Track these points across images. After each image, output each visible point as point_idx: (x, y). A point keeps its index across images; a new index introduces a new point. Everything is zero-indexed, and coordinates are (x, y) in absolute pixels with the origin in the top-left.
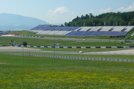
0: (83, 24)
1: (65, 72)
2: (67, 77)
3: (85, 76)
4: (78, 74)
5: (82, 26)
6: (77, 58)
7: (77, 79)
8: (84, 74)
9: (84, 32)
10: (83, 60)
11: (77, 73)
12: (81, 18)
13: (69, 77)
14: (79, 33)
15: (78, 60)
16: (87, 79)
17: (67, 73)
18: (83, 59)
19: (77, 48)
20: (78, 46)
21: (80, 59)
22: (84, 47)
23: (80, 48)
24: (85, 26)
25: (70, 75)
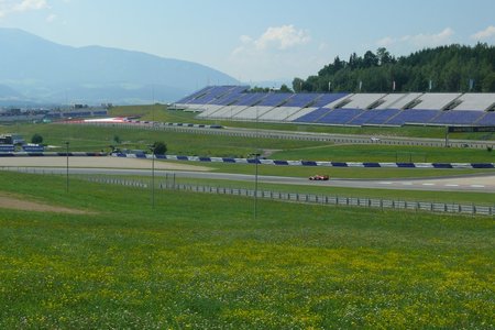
0: (356, 84)
1: (292, 247)
2: (299, 264)
3: (357, 262)
4: (335, 255)
5: (353, 90)
6: (332, 200)
7: (332, 272)
8: (354, 255)
9: (358, 111)
10: (353, 209)
11: (332, 251)
12: (348, 64)
13: (304, 264)
14: (343, 117)
15: (338, 207)
16: (366, 270)
17: (298, 249)
18: (354, 202)
19: (334, 165)
20: (338, 160)
21: (343, 202)
22: (359, 164)
23: (346, 165)
24: (362, 92)
25: (309, 257)
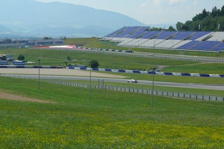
0: (216, 26)
1: (175, 126)
2: (178, 136)
3: (215, 136)
4: (201, 131)
5: (214, 30)
6: (200, 97)
7: (199, 141)
8: (213, 132)
9: (217, 42)
10: (212, 103)
11: (200, 128)
12: (212, 14)
13: (181, 137)
14: (208, 46)
15: (203, 101)
16: (220, 141)
17: (178, 127)
18: (213, 99)
19: (202, 75)
20: (204, 72)
21: (206, 98)
22: (217, 75)
23: (208, 76)
24: (220, 31)
25: (185, 132)
